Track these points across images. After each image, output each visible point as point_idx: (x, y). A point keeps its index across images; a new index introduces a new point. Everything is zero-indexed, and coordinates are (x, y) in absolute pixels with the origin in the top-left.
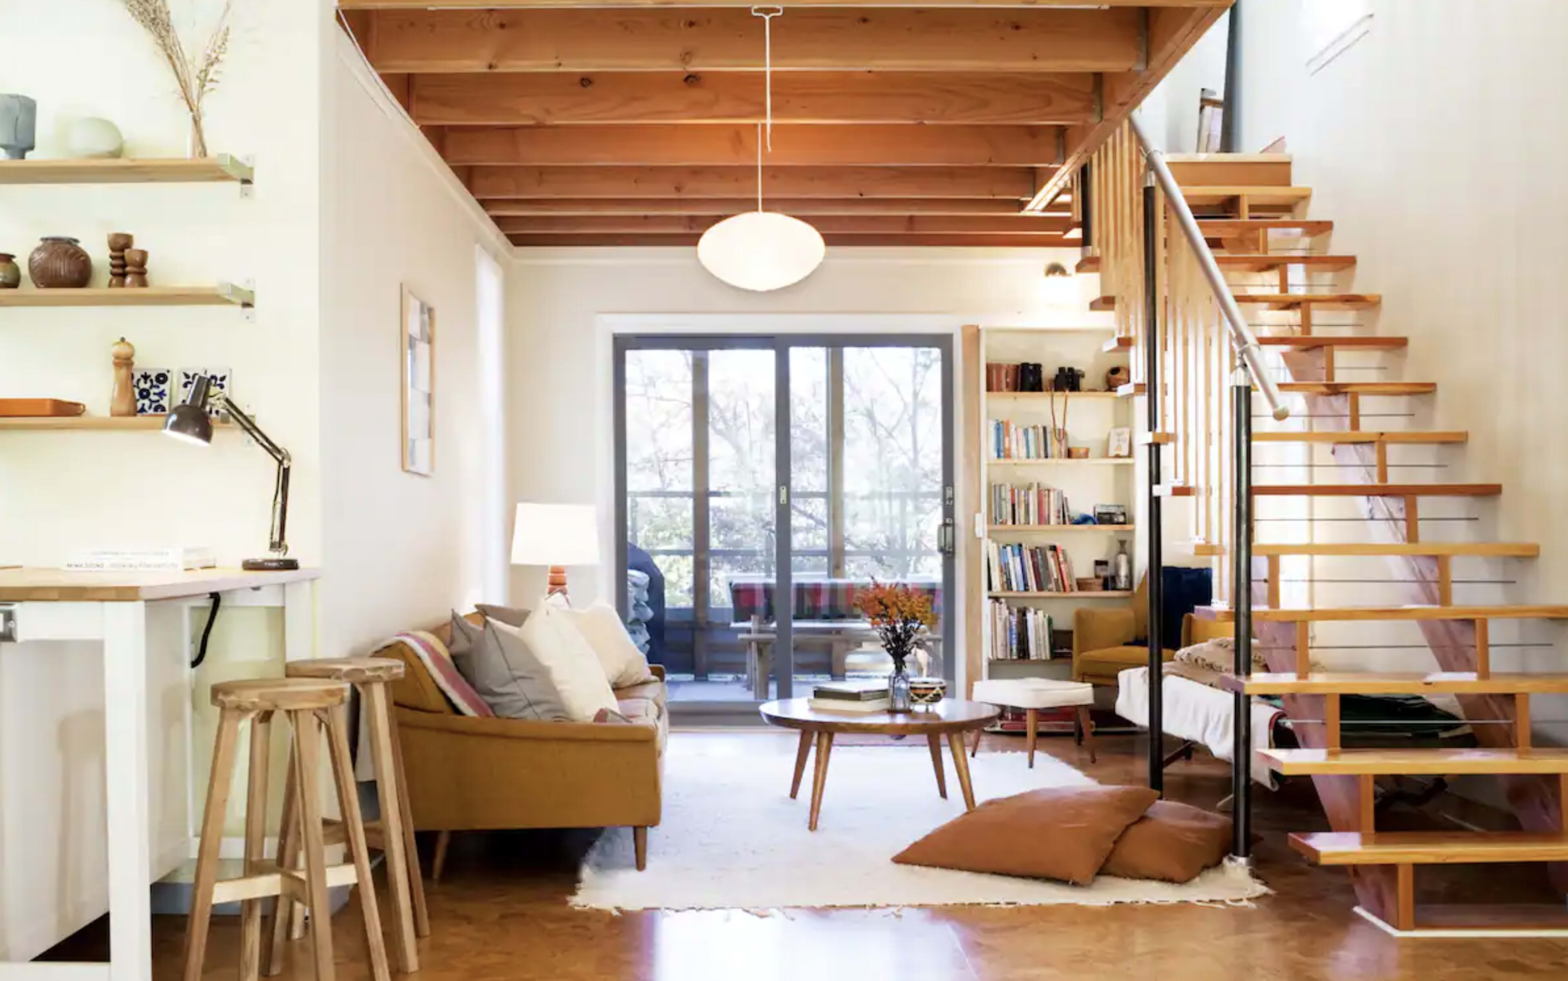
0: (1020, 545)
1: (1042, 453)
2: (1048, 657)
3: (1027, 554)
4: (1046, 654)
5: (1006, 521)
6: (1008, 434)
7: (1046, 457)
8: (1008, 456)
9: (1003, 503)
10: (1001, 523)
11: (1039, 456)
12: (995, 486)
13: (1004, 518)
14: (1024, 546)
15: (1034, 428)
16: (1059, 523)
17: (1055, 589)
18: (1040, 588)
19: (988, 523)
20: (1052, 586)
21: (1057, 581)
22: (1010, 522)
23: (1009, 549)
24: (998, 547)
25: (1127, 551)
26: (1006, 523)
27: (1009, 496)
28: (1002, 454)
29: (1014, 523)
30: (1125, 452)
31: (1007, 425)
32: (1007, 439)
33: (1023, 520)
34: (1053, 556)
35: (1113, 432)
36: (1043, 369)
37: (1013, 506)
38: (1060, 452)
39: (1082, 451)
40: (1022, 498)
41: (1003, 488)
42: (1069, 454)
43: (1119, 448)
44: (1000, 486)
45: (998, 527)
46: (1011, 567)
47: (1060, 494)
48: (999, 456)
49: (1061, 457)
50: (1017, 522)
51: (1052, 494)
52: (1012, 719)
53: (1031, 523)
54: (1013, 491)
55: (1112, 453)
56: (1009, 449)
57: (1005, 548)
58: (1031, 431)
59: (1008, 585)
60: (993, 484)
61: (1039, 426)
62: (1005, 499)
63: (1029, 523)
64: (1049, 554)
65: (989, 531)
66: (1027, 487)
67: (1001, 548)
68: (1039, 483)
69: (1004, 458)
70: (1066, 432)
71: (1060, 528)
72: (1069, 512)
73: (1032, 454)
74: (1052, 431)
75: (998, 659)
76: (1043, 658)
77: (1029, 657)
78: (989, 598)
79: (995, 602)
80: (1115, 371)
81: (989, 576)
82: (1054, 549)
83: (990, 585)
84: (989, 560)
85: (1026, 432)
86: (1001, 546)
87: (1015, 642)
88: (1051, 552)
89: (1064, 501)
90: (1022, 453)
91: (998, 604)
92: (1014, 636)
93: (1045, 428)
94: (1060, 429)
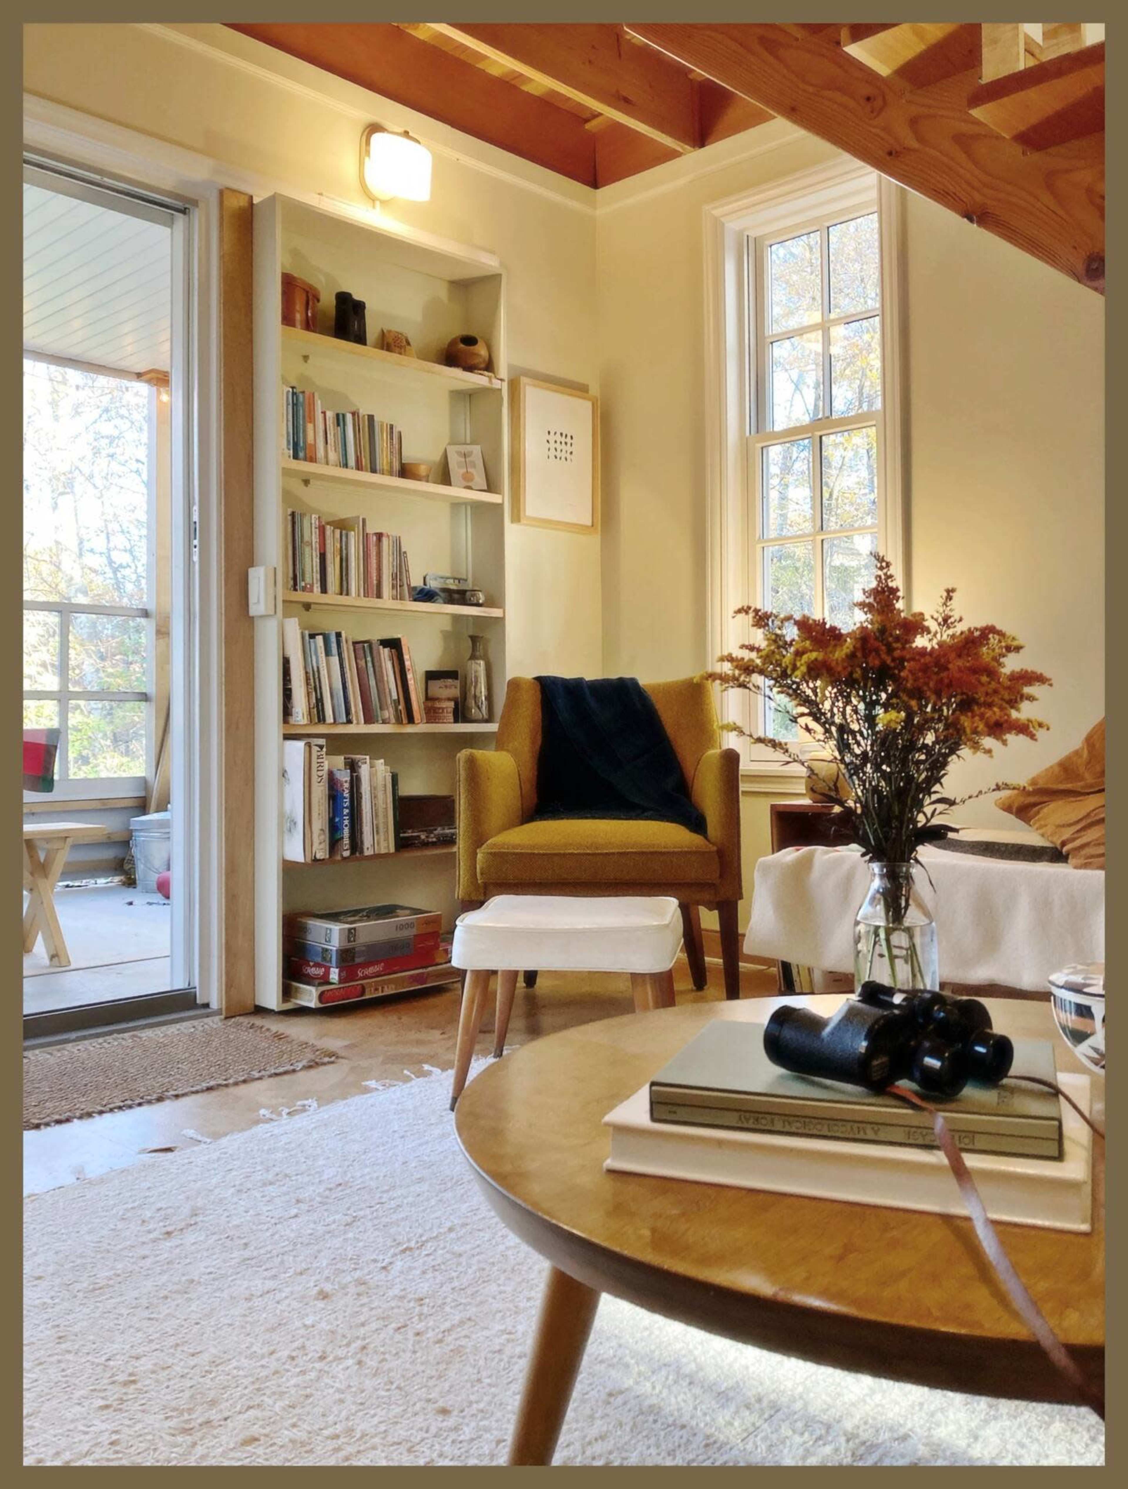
0: (338, 635)
1: (365, 461)
2: (392, 850)
3: (349, 652)
4: (387, 844)
5: (312, 586)
6: (311, 418)
7: (373, 470)
8: (312, 459)
9: (307, 549)
10: (304, 589)
11: (359, 467)
12: (292, 514)
13: (308, 580)
14: (343, 635)
15: (353, 414)
16: (394, 597)
17: (393, 720)
18: (369, 719)
19: (285, 586)
20: (389, 713)
21: (397, 702)
22: (317, 588)
23: (320, 639)
24: (302, 635)
25: (484, 656)
26: (312, 591)
27: (315, 539)
28: (301, 454)
29: (324, 590)
30: (480, 483)
31: (309, 399)
32: (308, 426)
33: (336, 587)
34: (392, 659)
35: (452, 450)
36: (367, 311)
37: (322, 557)
38: (391, 467)
39: (419, 469)
40: (337, 545)
41: (306, 521)
42: (405, 471)
43: (468, 476)
44: (302, 516)
45: (300, 595)
46: (324, 673)
47: (396, 543)
48: (296, 457)
49: (391, 475)
50: (329, 591)
51: (385, 540)
52: (341, 981)
53: (353, 592)
54: (321, 529)
55: (458, 482)
56: (314, 447)
57: (312, 636)
58: (349, 418)
59: (318, 712)
60: (288, 511)
61: (362, 412)
62: (309, 544)
63: (349, 593)
64: (385, 653)
65: (284, 601)
66: (343, 526)
67: (307, 638)
68: (364, 521)
69: (305, 459)
70: (400, 433)
71: (397, 605)
72: (408, 578)
73: (352, 461)
74: (382, 426)
75: (315, 860)
76: (383, 851)
77: (362, 852)
78: (287, 737)
79: (309, 745)
80: (470, 341)
81: (287, 694)
82: (394, 645)
83: (287, 712)
84: (286, 663)
85: (340, 420)
86: (307, 633)
87: (346, 822)
88: (387, 650)
89: (401, 556)
90: (333, 456)
91: (315, 749)
92: (346, 811)
93: (371, 418)
94: (392, 427)
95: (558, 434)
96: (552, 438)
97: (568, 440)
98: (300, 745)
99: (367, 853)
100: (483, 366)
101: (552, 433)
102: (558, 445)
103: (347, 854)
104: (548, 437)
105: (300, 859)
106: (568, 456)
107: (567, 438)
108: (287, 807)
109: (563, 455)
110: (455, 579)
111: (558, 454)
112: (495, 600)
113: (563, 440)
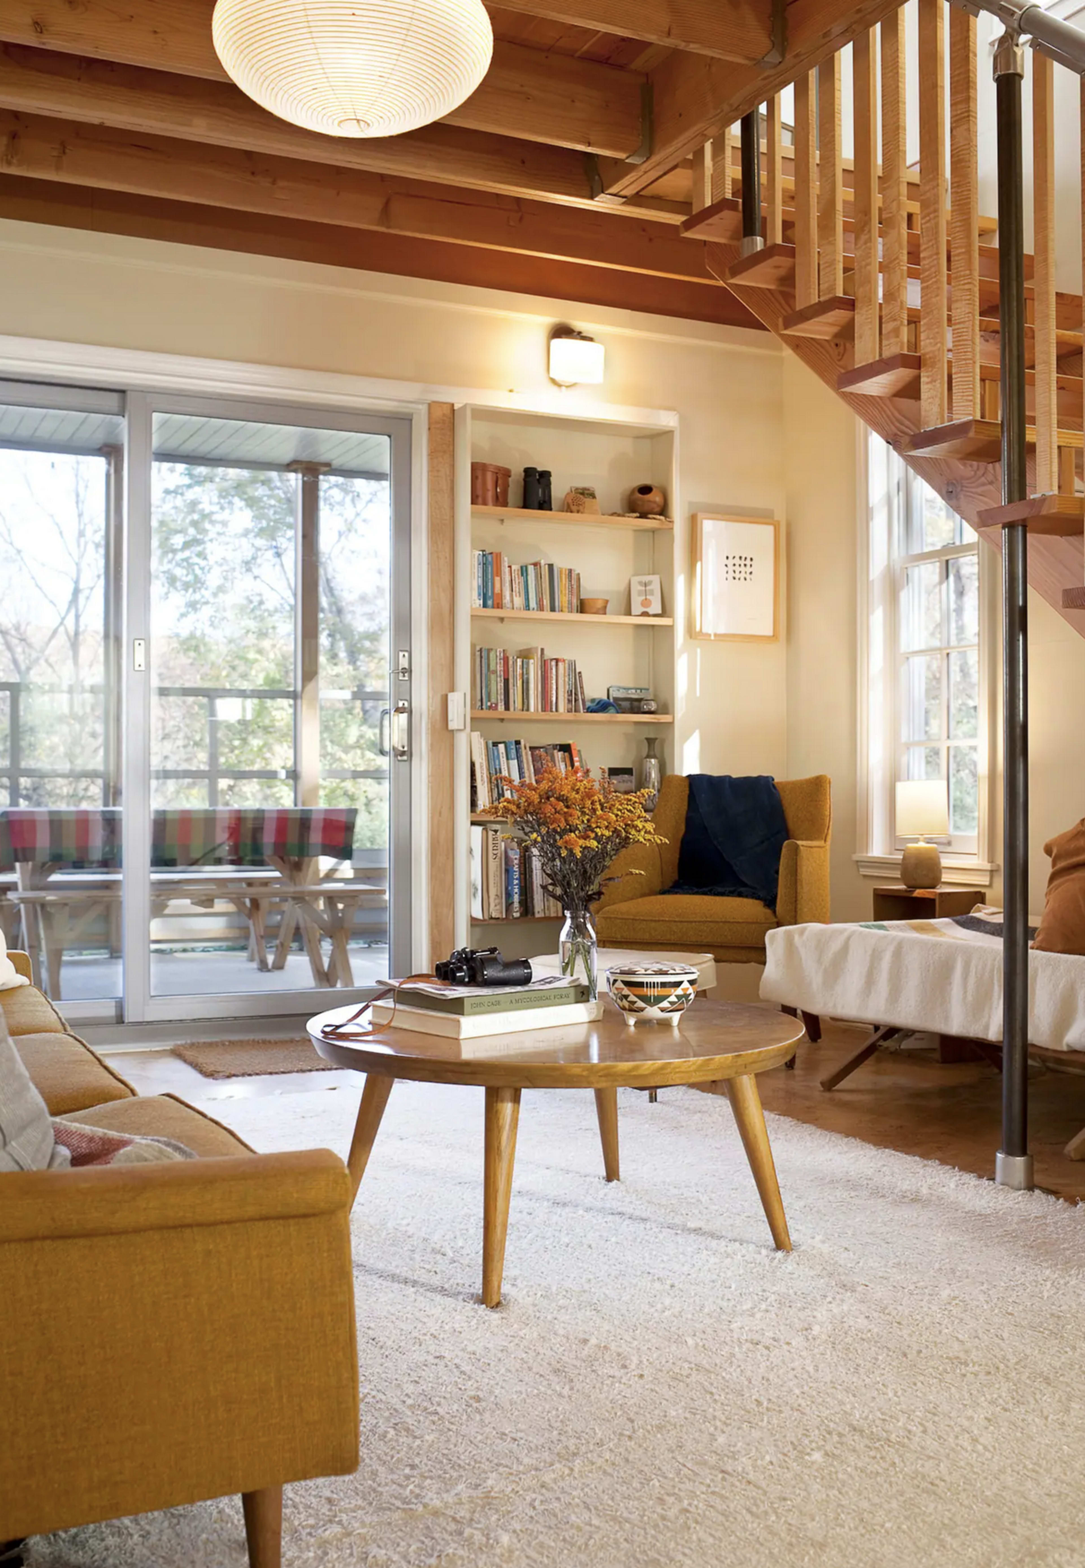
0: (518, 743)
1: (546, 602)
3: (527, 756)
5: (497, 705)
6: (499, 573)
7: (553, 609)
8: (499, 606)
9: (493, 677)
10: (490, 708)
11: (541, 608)
12: (481, 650)
13: (493, 700)
14: (522, 743)
15: (535, 564)
16: (569, 711)
19: (473, 707)
22: (501, 707)
23: (501, 747)
24: (487, 743)
25: (658, 755)
26: (496, 708)
27: (500, 668)
28: (490, 602)
29: (507, 708)
30: (656, 608)
31: (498, 556)
32: (497, 579)
33: (519, 704)
34: (564, 760)
35: (635, 580)
36: (553, 479)
37: (506, 681)
38: (570, 605)
39: (600, 604)
40: (519, 671)
41: (492, 655)
42: (582, 607)
43: (646, 603)
44: (489, 651)
45: (486, 713)
46: (505, 773)
47: (572, 666)
48: (485, 605)
49: (570, 611)
50: (512, 708)
51: (560, 664)
53: (532, 709)
54: (506, 660)
55: (637, 608)
56: (501, 596)
57: (495, 744)
58: (531, 569)
60: (478, 648)
61: (543, 562)
62: (495, 672)
63: (528, 710)
64: (559, 755)
65: (472, 719)
66: (525, 655)
67: (491, 745)
68: (542, 650)
69: (493, 607)
70: (578, 575)
71: (571, 716)
72: (582, 693)
73: (533, 604)
74: (561, 572)
75: (492, 918)
76: (553, 915)
77: (533, 914)
78: (473, 823)
79: (485, 829)
80: (645, 490)
81: (474, 789)
82: (566, 748)
83: (473, 804)
84: (473, 765)
85: (524, 570)
86: (490, 742)
87: (516, 890)
88: (560, 754)
89: (576, 677)
90: (519, 601)
91: (491, 833)
92: (516, 882)
93: (551, 567)
94: (570, 571)
95: (737, 558)
96: (730, 562)
97: (748, 562)
98: (480, 829)
99: (537, 916)
100: (657, 509)
101: (731, 558)
102: (737, 568)
103: (517, 915)
104: (727, 562)
105: (480, 917)
106: (748, 576)
107: (746, 561)
108: (473, 877)
109: (743, 575)
110: (636, 689)
111: (737, 575)
112: (665, 708)
113: (742, 562)
